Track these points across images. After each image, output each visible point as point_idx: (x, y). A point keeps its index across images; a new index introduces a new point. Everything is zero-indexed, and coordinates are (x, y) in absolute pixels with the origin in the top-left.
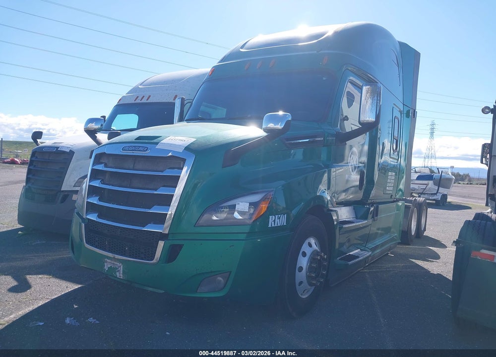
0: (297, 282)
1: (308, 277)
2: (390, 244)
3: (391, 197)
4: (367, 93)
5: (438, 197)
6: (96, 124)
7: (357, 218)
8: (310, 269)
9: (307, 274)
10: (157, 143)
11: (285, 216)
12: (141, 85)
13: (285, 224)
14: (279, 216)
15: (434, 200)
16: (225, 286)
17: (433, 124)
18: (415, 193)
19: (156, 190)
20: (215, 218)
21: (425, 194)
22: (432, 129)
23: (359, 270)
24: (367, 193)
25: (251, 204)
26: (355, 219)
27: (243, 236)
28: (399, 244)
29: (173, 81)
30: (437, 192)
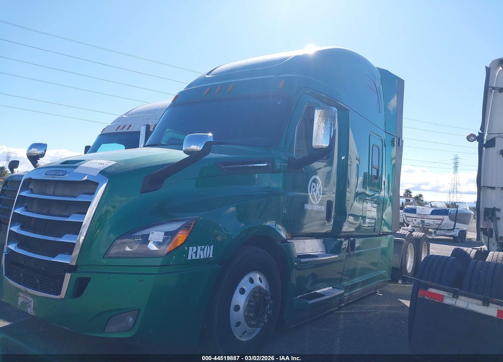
0: (233, 323)
1: (247, 317)
2: (377, 282)
3: (374, 230)
4: (320, 116)
5: (456, 233)
6: (38, 150)
7: (327, 252)
8: (249, 308)
9: (245, 313)
10: (76, 167)
11: (212, 247)
12: (125, 115)
13: (211, 256)
14: (203, 247)
15: (451, 236)
16: (133, 326)
17: (456, 159)
18: (430, 229)
19: (68, 217)
20: (128, 249)
21: (441, 229)
22: (456, 163)
23: (332, 310)
24: (338, 225)
25: (166, 233)
26: (325, 253)
27: (156, 270)
28: (389, 281)
29: (155, 110)
30: (454, 228)
